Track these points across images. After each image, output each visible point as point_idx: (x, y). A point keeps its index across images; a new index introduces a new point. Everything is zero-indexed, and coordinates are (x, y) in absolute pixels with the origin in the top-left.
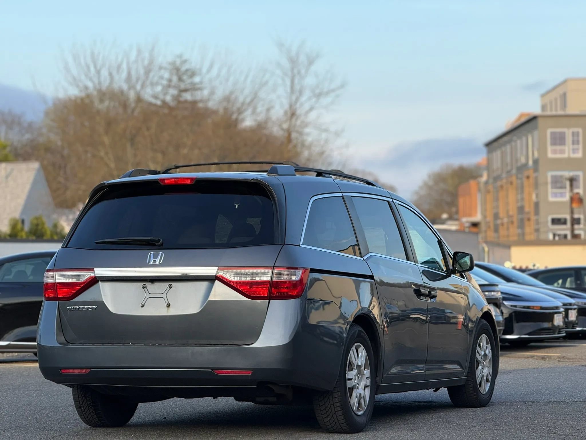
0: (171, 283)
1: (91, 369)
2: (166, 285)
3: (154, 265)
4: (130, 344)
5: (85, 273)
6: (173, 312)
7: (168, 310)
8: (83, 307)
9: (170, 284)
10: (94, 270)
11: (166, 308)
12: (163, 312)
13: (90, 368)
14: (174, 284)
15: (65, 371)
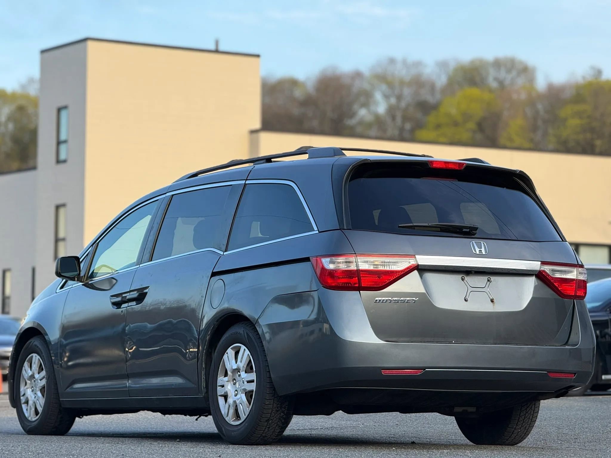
0: (491, 277)
1: (426, 370)
2: (485, 278)
3: (481, 256)
4: (452, 342)
5: (399, 260)
6: (500, 308)
7: (493, 306)
8: (399, 298)
9: (488, 278)
10: (415, 258)
11: (491, 303)
12: (489, 308)
13: (425, 368)
14: (493, 278)
15: (386, 371)
